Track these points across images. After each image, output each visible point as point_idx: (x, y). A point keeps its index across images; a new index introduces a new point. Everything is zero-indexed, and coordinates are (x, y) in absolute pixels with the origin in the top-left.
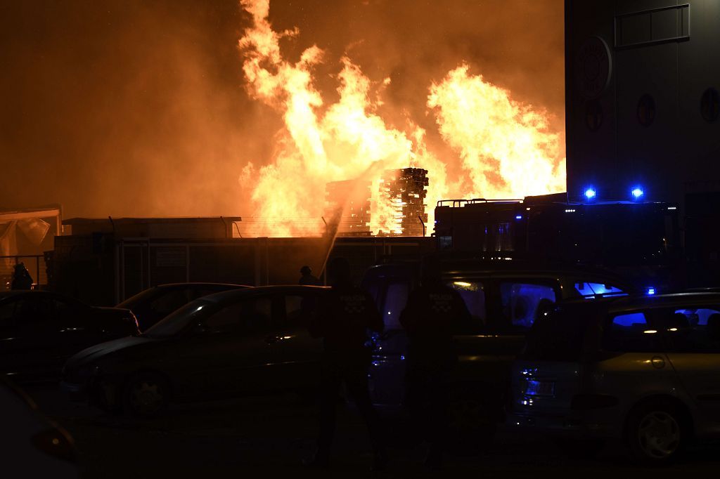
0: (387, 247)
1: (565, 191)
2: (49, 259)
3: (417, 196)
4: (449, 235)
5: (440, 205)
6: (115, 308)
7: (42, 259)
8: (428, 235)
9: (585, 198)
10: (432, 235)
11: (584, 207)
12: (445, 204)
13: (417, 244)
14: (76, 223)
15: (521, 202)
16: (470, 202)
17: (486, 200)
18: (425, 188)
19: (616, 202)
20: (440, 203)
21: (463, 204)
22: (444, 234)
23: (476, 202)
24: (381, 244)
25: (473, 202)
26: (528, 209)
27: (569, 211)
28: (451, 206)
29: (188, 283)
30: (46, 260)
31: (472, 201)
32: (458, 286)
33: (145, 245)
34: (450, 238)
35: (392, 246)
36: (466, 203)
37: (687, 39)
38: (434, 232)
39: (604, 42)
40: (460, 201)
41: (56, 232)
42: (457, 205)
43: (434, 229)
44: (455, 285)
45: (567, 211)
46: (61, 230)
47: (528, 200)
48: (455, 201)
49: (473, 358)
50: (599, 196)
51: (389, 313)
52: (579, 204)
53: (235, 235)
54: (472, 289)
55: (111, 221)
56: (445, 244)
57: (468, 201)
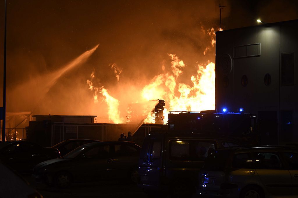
0: (150, 128)
1: (215, 109)
2: (27, 129)
3: (161, 110)
4: (173, 124)
5: (170, 113)
6: (51, 148)
7: (25, 129)
8: (165, 124)
9: (223, 112)
11: (223, 116)
12: (172, 113)
13: (160, 127)
14: (37, 116)
15: (200, 113)
16: (181, 112)
17: (187, 112)
18: (164, 107)
21: (178, 113)
22: (171, 124)
23: (183, 112)
24: (147, 127)
26: (202, 115)
28: (174, 114)
29: (77, 139)
30: (26, 130)
32: (178, 143)
33: (62, 125)
35: (151, 128)
37: (260, 56)
38: (168, 123)
39: (230, 56)
41: (30, 120)
45: (216, 116)
46: (31, 119)
47: (202, 112)
48: (175, 112)
49: (183, 169)
50: (228, 111)
51: (154, 152)
52: (221, 114)
53: (95, 122)
54: (183, 143)
55: (50, 116)
56: (172, 127)
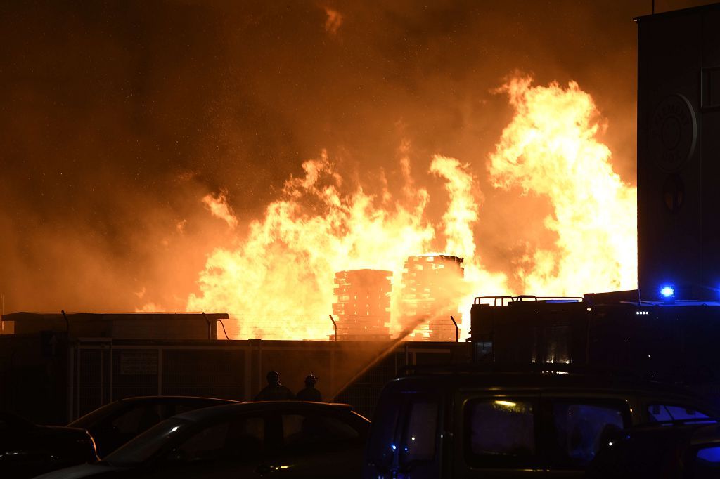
0: (410, 354)
1: (637, 289)
4: (489, 341)
5: (477, 303)
8: (462, 339)
9: (661, 298)
10: (467, 340)
11: (663, 311)
12: (483, 302)
13: (448, 351)
14: (19, 318)
15: (580, 300)
16: (515, 300)
17: (536, 298)
19: (701, 303)
20: (477, 300)
21: (506, 302)
22: (483, 340)
23: (523, 300)
24: (402, 350)
25: (519, 300)
26: (589, 310)
27: (641, 313)
28: (492, 304)
29: (160, 396)
31: (517, 298)
32: (500, 406)
33: (107, 347)
34: (490, 344)
35: (417, 354)
36: (510, 300)
38: (470, 336)
40: (502, 298)
42: (499, 303)
43: (470, 333)
44: (497, 405)
45: (638, 313)
46: (2, 328)
47: (590, 298)
48: (496, 298)
50: (679, 294)
51: (413, 439)
52: (654, 303)
53: (221, 336)
54: (518, 410)
55: (64, 317)
56: (485, 351)
57: (512, 298)
